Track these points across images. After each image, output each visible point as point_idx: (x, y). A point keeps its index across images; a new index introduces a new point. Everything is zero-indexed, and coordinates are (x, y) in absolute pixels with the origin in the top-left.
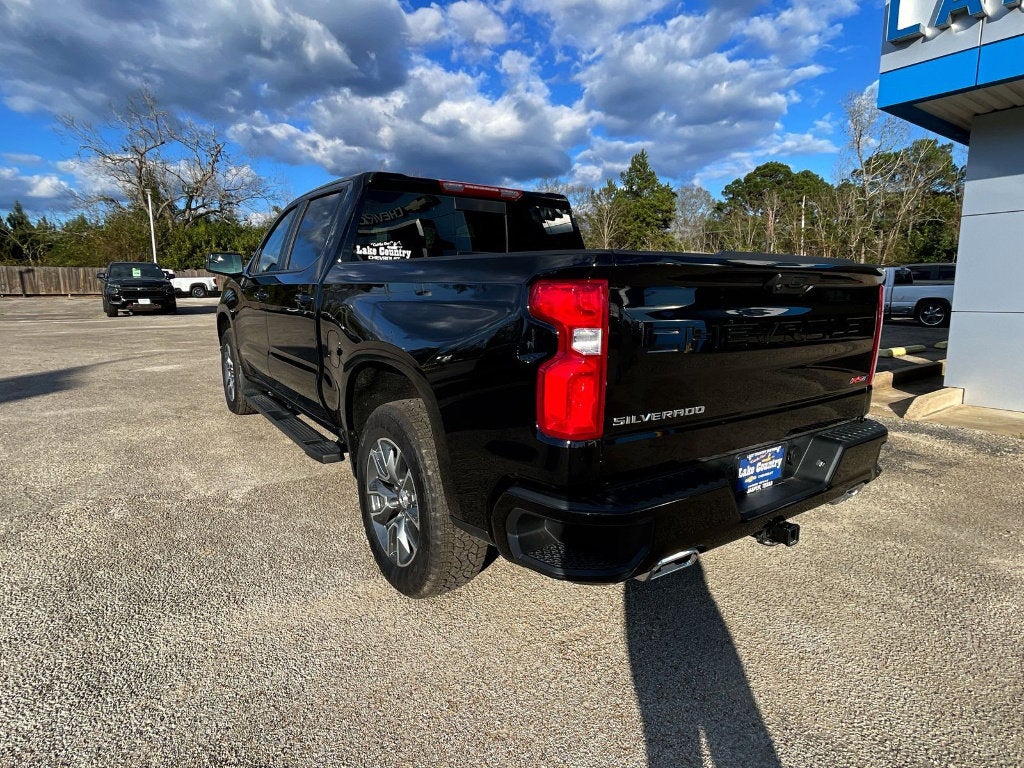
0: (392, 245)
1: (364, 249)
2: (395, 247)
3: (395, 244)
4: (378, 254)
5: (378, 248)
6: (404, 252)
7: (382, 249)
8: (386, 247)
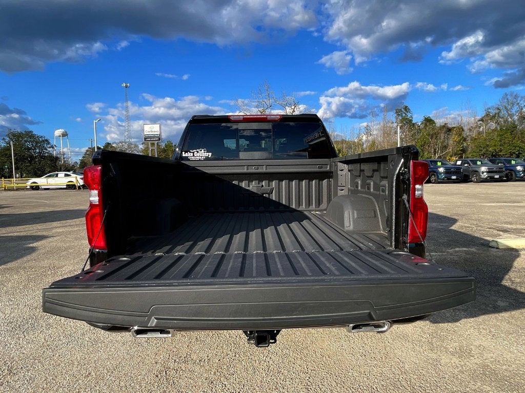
0: (201, 151)
1: (187, 154)
2: (203, 151)
3: (203, 150)
4: (194, 156)
5: (193, 153)
6: (208, 154)
7: (195, 153)
8: (198, 152)
